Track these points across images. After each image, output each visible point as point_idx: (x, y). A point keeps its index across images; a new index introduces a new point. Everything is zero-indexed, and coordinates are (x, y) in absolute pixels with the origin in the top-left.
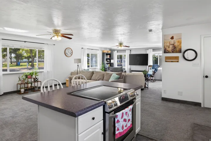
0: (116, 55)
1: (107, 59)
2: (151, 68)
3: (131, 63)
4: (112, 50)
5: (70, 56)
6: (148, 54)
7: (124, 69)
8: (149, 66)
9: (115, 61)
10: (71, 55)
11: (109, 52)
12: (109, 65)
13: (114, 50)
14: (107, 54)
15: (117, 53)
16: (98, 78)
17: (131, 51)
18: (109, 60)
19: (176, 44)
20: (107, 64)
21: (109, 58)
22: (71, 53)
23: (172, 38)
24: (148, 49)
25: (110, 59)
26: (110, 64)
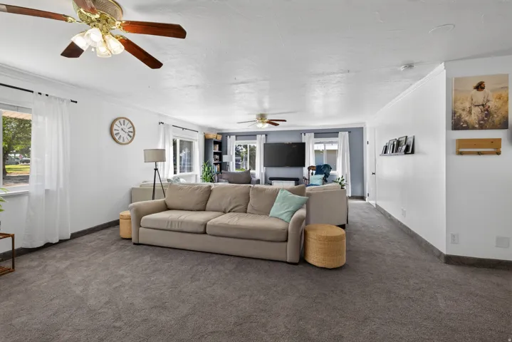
0: (232, 144)
1: (215, 153)
2: (314, 172)
3: (268, 163)
4: (225, 135)
5: (126, 141)
6: (304, 143)
7: (254, 175)
8: (309, 168)
9: (230, 158)
10: (130, 139)
11: (219, 138)
12: (218, 167)
13: (230, 134)
14: (216, 143)
15: (236, 140)
17: (268, 137)
18: (217, 157)
19: (492, 104)
20: (216, 164)
21: (217, 151)
22: (131, 134)
23: (480, 87)
24: (305, 132)
25: (220, 155)
26: (220, 164)
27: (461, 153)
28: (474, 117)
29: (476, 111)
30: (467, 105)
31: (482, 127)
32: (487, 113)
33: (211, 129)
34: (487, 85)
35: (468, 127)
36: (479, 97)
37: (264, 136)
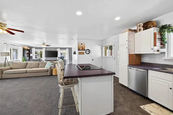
1: (27, 53)
2: (60, 58)
3: (47, 56)
4: (31, 48)
6: (57, 51)
7: (42, 60)
8: (59, 58)
9: (33, 55)
11: (29, 48)
12: (28, 58)
13: (33, 47)
14: (27, 50)
15: (35, 49)
16: (34, 66)
17: (47, 49)
18: (28, 54)
19: (83, 47)
20: (27, 57)
21: (28, 52)
23: (82, 44)
24: (58, 48)
25: (29, 54)
26: (29, 57)
27: (79, 54)
28: (81, 49)
29: (81, 48)
30: (80, 47)
31: (82, 50)
32: (83, 48)
33: (25, 46)
34: (83, 44)
35: (80, 50)
36: (82, 46)
37: (45, 48)
